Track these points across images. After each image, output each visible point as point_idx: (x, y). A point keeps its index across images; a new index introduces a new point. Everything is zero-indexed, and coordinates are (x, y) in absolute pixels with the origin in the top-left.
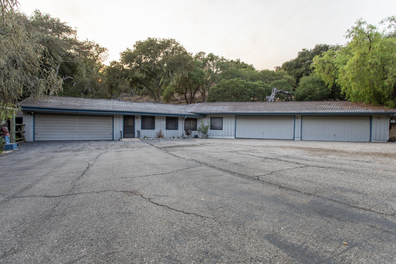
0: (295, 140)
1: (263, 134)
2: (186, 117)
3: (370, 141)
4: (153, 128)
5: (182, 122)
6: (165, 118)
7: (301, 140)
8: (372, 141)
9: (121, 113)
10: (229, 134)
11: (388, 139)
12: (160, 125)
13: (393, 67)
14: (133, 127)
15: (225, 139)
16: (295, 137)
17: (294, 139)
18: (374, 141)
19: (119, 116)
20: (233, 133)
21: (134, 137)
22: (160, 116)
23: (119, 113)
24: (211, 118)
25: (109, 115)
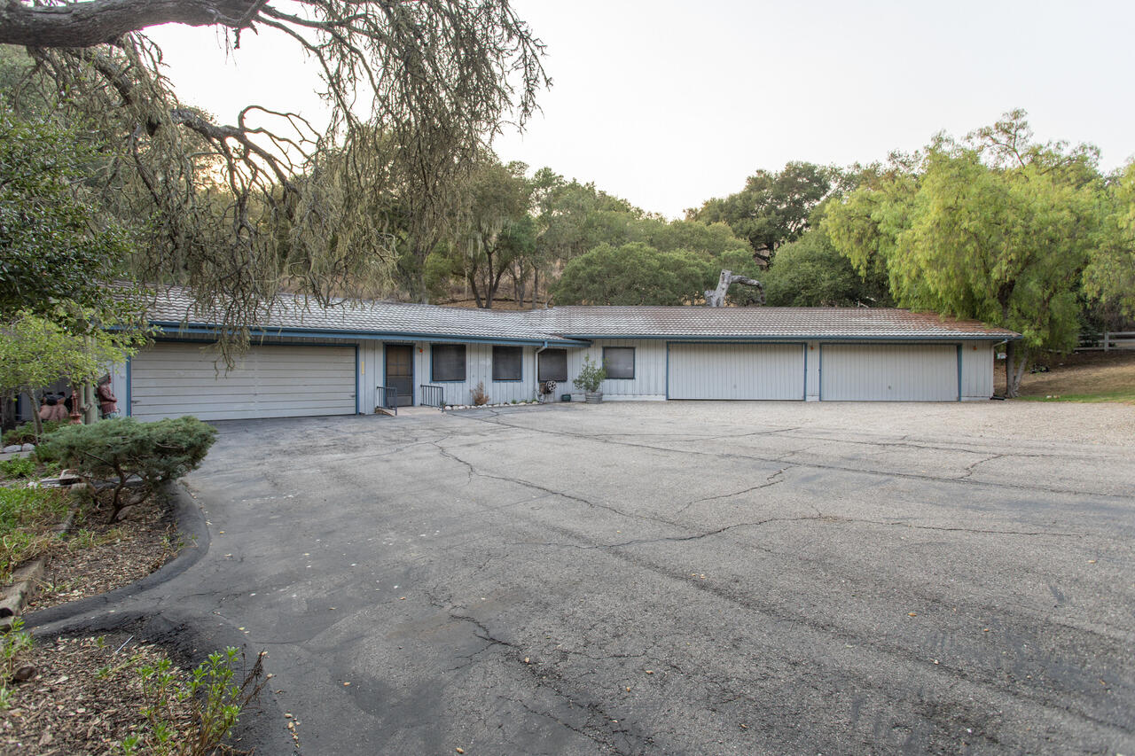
0: (807, 400)
1: (735, 387)
2: (546, 346)
3: (959, 400)
4: (460, 376)
5: (531, 358)
6: (491, 348)
7: (820, 400)
8: (963, 399)
9: (379, 338)
10: (653, 389)
11: (992, 395)
12: (479, 367)
13: (1007, 240)
14: (410, 375)
15: (644, 402)
16: (807, 394)
17: (805, 400)
18: (967, 399)
19: (372, 346)
20: (661, 388)
21: (412, 405)
22: (479, 343)
23: (374, 338)
24: (605, 349)
25: (347, 344)
